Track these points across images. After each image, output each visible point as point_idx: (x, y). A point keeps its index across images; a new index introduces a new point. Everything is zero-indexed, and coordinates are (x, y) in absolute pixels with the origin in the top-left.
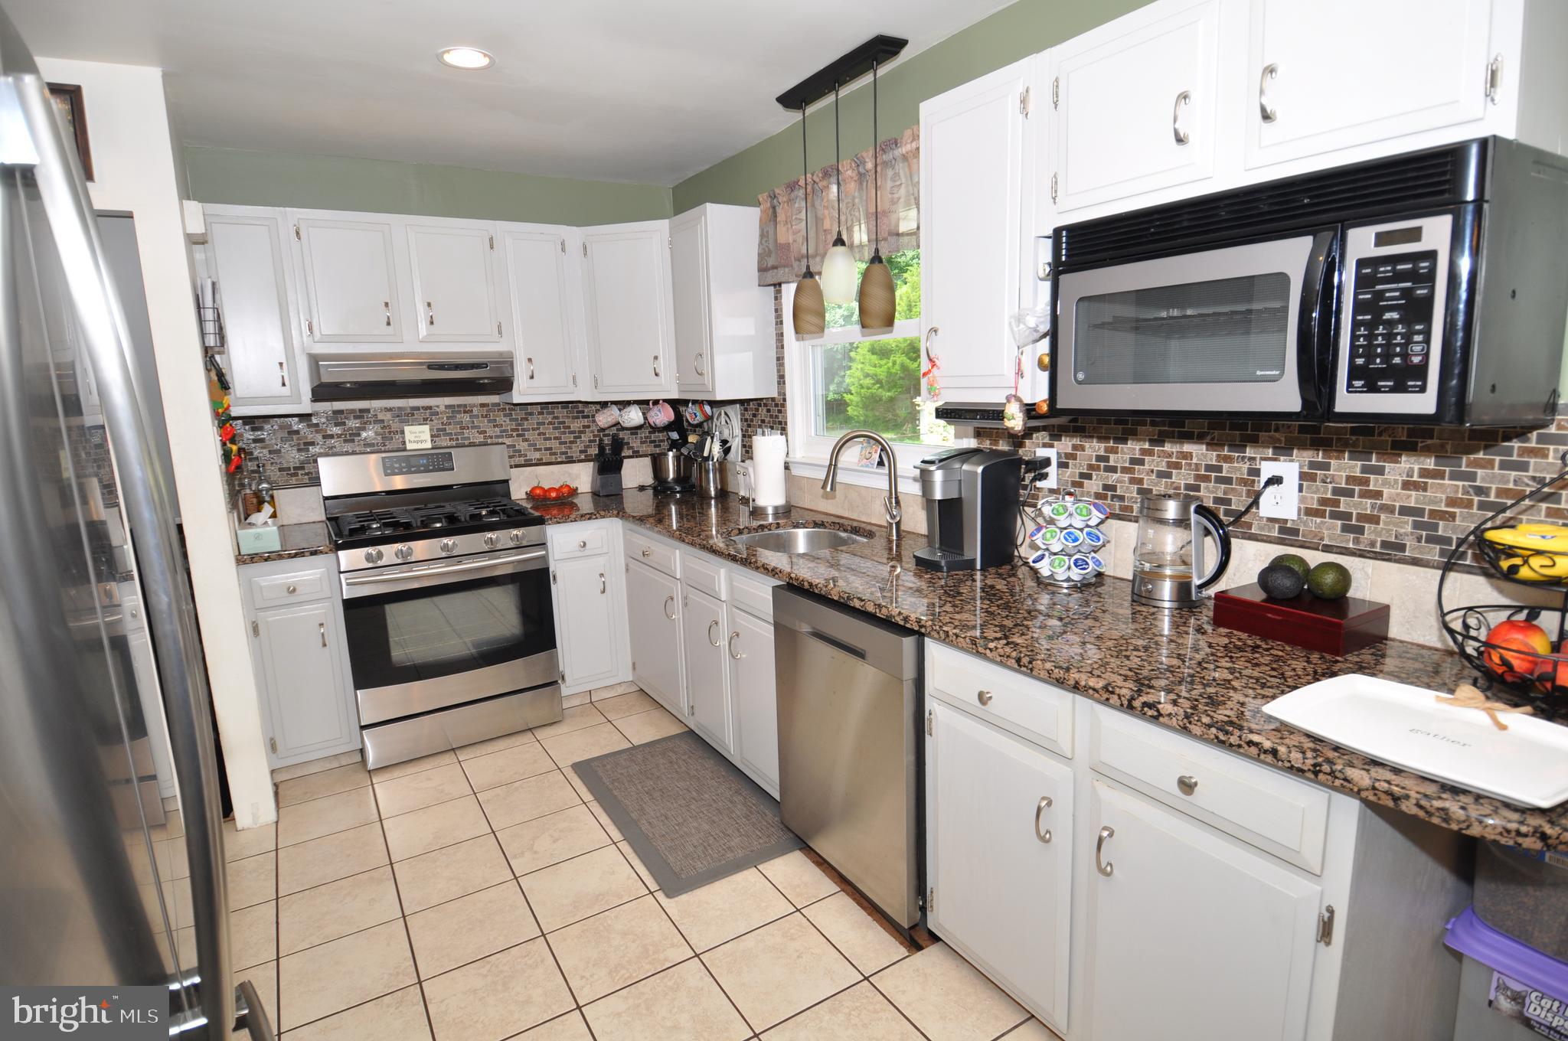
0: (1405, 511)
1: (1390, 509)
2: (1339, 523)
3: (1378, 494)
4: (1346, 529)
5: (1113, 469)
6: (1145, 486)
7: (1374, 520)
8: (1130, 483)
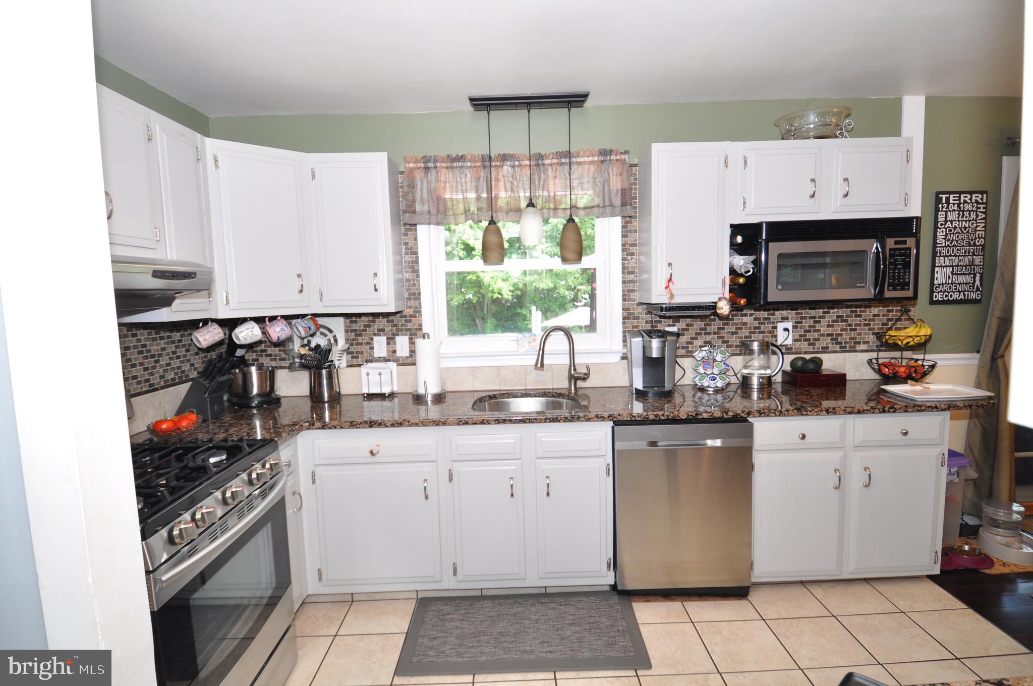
0: (828, 335)
1: (823, 335)
2: (807, 342)
3: (819, 330)
4: (809, 344)
5: (709, 334)
6: (726, 339)
7: (818, 340)
8: (718, 339)
